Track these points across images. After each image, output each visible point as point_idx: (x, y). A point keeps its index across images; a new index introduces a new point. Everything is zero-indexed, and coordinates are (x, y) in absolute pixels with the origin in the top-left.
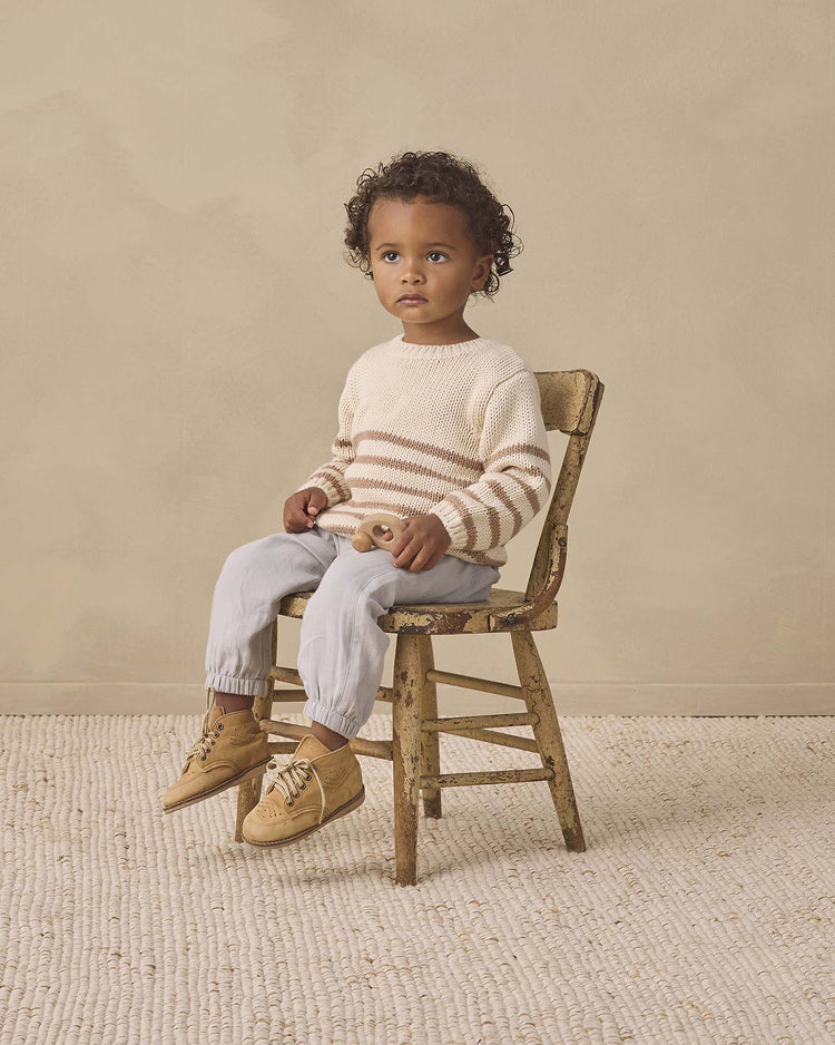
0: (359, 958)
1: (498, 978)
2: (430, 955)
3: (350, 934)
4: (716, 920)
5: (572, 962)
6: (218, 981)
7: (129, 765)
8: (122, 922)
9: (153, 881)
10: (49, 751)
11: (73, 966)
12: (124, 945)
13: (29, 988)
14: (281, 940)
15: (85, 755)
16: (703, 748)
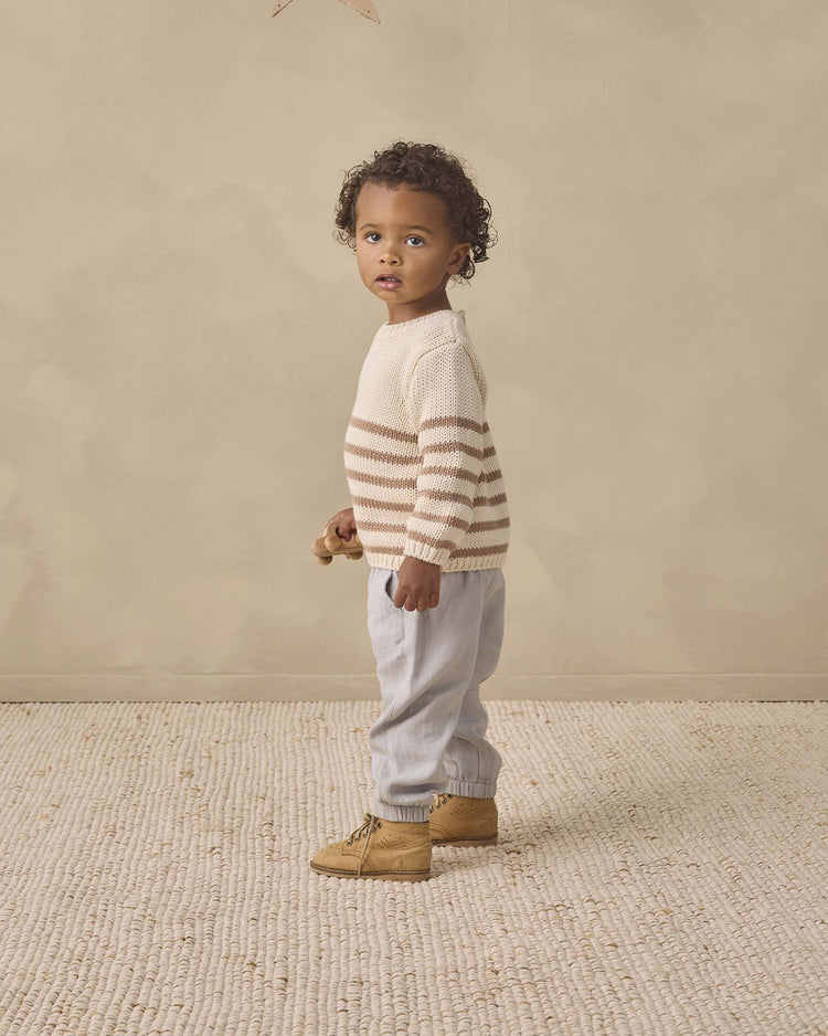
0: (485, 968)
1: (621, 995)
2: (554, 965)
3: (475, 939)
4: (823, 922)
5: (691, 974)
6: (348, 997)
7: (283, 751)
8: (260, 924)
9: (293, 877)
10: (215, 737)
11: (209, 978)
12: (260, 952)
13: (163, 1007)
14: (410, 946)
15: (246, 741)
16: (774, 732)
